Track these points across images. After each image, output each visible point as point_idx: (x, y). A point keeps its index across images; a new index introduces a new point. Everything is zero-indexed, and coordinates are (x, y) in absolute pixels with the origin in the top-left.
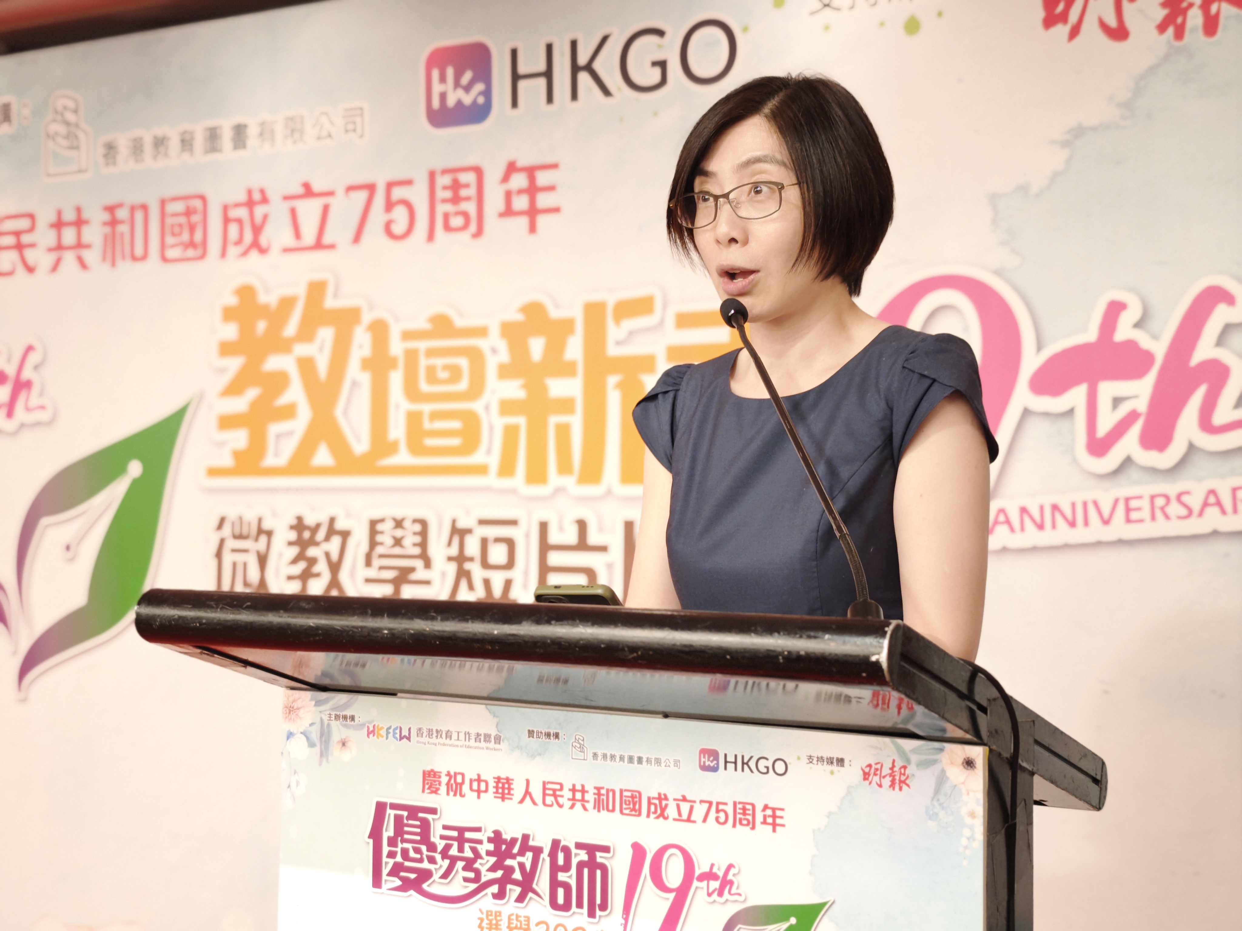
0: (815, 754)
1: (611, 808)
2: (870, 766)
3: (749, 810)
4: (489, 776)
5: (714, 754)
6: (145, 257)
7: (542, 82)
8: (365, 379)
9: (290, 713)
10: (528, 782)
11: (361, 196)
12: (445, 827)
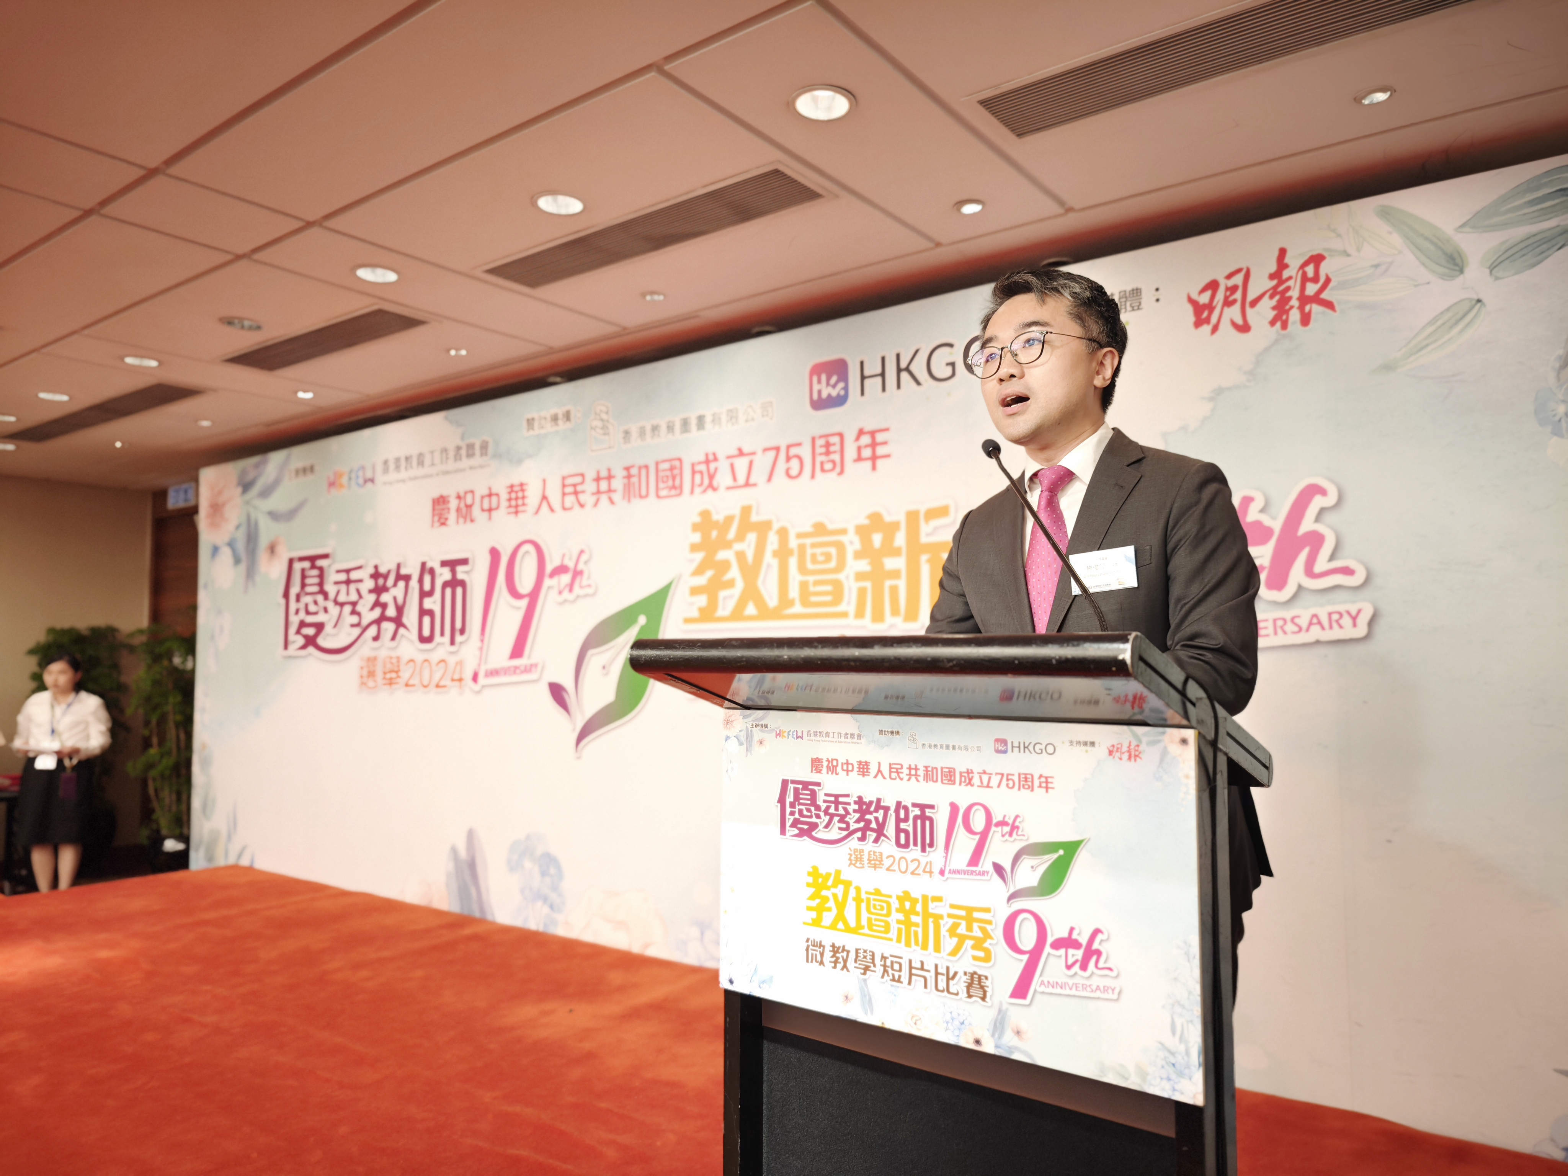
0: (1075, 739)
1: (935, 779)
2: (1113, 746)
3: (1029, 778)
4: (854, 761)
5: (1004, 742)
6: (647, 496)
7: (879, 380)
8: (775, 563)
9: (727, 724)
10: (879, 763)
11: (772, 454)
12: (826, 795)
